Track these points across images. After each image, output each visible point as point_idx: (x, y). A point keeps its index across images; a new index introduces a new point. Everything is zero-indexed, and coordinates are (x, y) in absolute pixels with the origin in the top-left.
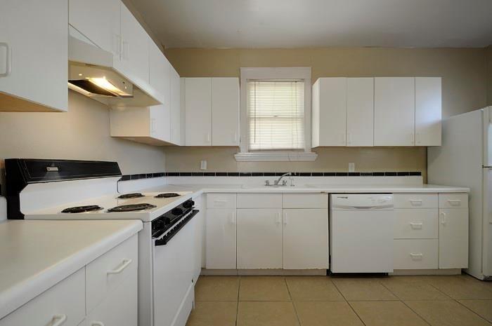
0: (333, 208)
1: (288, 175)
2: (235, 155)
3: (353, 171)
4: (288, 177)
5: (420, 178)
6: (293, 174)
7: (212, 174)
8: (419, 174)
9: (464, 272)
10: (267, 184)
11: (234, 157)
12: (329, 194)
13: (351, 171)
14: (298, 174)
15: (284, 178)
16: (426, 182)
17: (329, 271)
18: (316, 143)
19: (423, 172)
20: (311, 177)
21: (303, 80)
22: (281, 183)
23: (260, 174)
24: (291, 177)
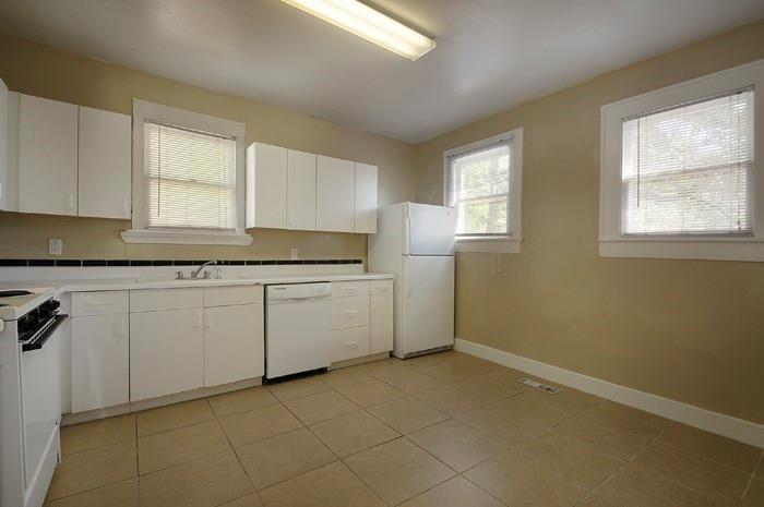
0: (269, 302)
1: (213, 264)
2: (122, 233)
3: (296, 259)
4: (212, 267)
5: (361, 266)
6: (219, 263)
7: (76, 263)
8: (359, 262)
9: (392, 355)
10: (180, 277)
11: (119, 236)
12: (265, 286)
13: (293, 259)
14: (226, 263)
15: (207, 268)
16: (366, 270)
17: (264, 378)
18: (251, 224)
19: (364, 261)
20: (245, 267)
21: (234, 138)
22: (201, 274)
23: (168, 263)
24: (218, 267)
